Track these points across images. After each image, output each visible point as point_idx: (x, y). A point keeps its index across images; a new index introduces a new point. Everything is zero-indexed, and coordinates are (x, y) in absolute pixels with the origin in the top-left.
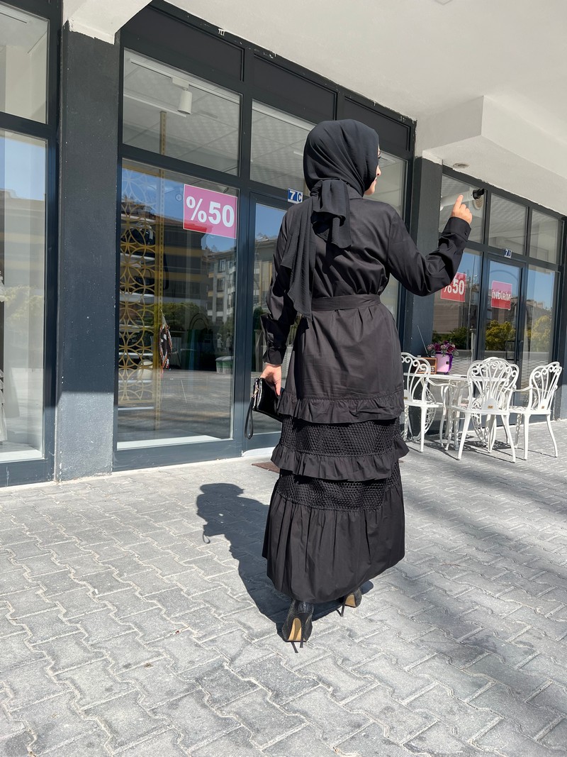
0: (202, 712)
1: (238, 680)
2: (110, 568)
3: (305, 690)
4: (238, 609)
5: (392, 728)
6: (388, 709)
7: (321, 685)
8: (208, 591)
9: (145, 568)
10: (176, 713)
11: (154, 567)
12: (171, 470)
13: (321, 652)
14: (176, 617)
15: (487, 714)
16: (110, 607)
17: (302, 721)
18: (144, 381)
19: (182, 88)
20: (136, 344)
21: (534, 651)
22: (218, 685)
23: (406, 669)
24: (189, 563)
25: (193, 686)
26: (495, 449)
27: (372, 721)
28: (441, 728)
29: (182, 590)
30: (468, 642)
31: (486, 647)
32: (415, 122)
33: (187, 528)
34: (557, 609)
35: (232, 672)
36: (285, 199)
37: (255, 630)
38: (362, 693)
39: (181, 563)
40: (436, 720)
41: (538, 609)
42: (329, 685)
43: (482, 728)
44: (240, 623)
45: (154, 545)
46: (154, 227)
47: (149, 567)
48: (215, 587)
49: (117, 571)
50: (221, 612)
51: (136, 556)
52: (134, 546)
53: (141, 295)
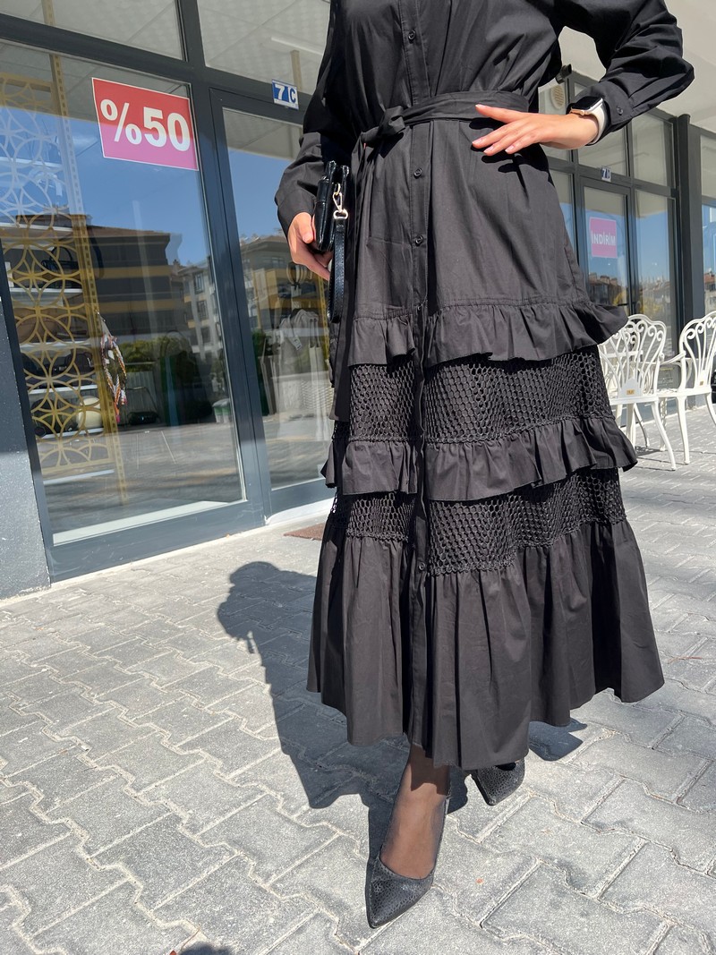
2: (25, 790)
4: (307, 850)
8: (235, 811)
11: (119, 770)
14: (167, 907)
16: (16, 901)
24: (190, 745)
29: (179, 820)
33: (184, 667)
36: (269, 99)
39: (175, 748)
44: (317, 893)
45: (122, 716)
46: (60, 174)
47: (108, 772)
48: (249, 798)
49: (39, 796)
50: (269, 867)
51: (84, 747)
52: (80, 727)
53: (59, 291)
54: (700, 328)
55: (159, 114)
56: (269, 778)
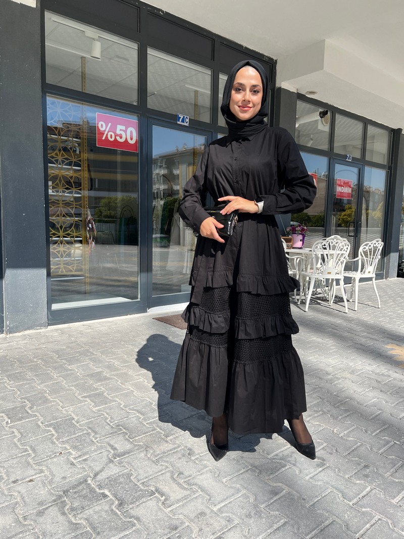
0: (61, 518)
1: (95, 492)
2: (25, 402)
3: (144, 500)
4: (111, 433)
5: (201, 530)
6: (202, 514)
7: (157, 495)
8: (93, 419)
9: (51, 402)
10: (41, 519)
11: (58, 401)
12: (92, 323)
13: (164, 467)
14: (63, 441)
15: (276, 517)
16: (17, 433)
17: (134, 525)
18: (76, 259)
19: (94, 39)
20: (69, 232)
21: (325, 464)
22: (79, 496)
23: (224, 480)
24: (85, 397)
25: (60, 497)
26: (335, 302)
27: (187, 524)
28: (238, 529)
29: (74, 419)
30: (276, 457)
31: (289, 462)
32: (276, 61)
33: (91, 369)
34: (350, 430)
35: (93, 485)
36: (174, 122)
37: (119, 451)
38: (185, 501)
39: (79, 397)
40: (236, 522)
41: (335, 430)
42: (162, 495)
43: (269, 529)
44: (110, 445)
45: (63, 383)
46: (79, 144)
47: (54, 401)
48: (99, 416)
49: (29, 405)
50: (98, 436)
51: (48, 392)
52: (47, 385)
53: (72, 195)
54: (370, 246)
55: (123, 128)
56: (108, 411)
